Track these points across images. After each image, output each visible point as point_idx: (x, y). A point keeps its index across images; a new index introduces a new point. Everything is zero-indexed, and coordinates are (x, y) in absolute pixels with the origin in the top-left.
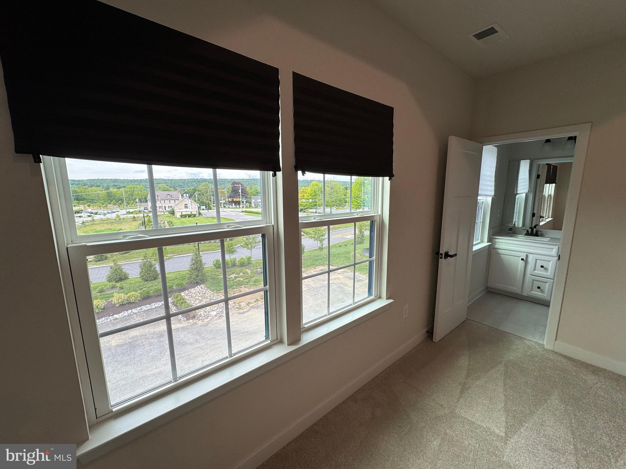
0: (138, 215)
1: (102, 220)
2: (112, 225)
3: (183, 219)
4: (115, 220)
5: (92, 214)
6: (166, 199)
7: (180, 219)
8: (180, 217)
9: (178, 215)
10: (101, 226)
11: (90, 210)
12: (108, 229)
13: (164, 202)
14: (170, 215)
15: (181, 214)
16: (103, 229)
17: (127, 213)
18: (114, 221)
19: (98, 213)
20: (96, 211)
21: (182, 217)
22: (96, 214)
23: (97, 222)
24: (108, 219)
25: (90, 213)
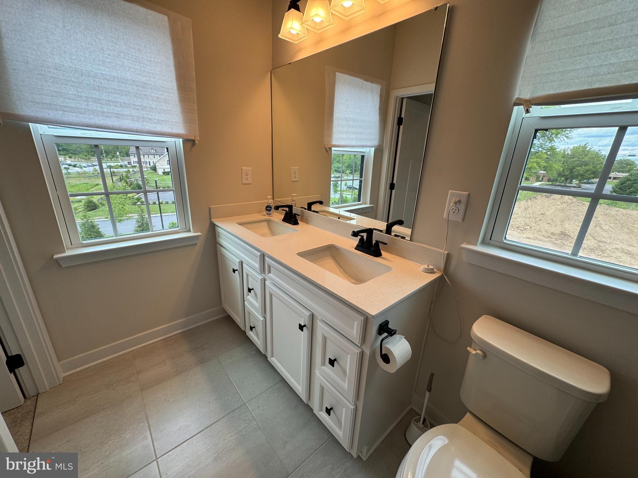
0: (118, 170)
1: (79, 173)
2: (89, 179)
3: (165, 176)
4: (93, 174)
5: (71, 167)
6: (150, 153)
7: (163, 176)
8: (162, 174)
9: (160, 172)
10: (76, 179)
11: (69, 162)
12: (84, 183)
13: (147, 156)
14: (152, 171)
15: (163, 171)
16: (79, 183)
17: (108, 166)
18: (91, 175)
19: (77, 166)
20: (75, 164)
21: (165, 174)
22: (75, 166)
23: (73, 176)
24: (85, 173)
25: (68, 165)
